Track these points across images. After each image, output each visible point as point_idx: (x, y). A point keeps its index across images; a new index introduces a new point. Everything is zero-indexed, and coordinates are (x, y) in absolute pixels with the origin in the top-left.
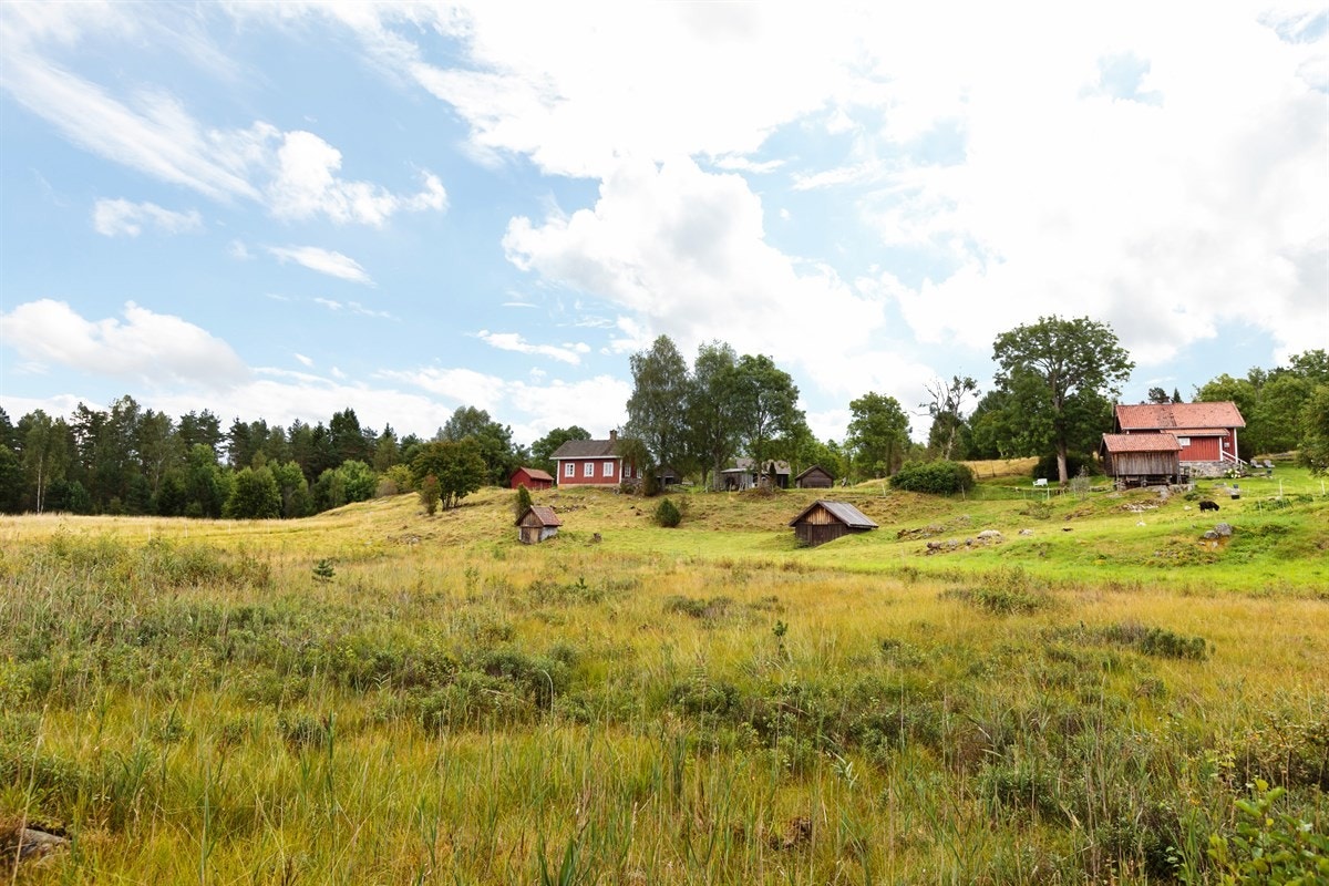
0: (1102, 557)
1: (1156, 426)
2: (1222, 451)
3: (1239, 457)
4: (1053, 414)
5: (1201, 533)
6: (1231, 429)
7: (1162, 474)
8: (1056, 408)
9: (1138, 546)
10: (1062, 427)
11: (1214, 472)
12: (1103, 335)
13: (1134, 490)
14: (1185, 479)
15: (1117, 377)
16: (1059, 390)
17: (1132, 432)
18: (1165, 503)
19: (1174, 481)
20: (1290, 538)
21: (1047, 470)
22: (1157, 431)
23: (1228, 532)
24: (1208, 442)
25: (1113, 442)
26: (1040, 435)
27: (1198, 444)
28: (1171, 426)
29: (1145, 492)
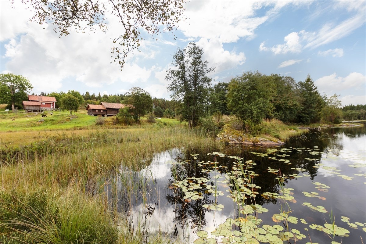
0: (13, 126)
1: (38, 100)
2: (51, 106)
3: (55, 107)
4: (11, 95)
5: (37, 121)
6: (54, 102)
7: (36, 109)
8: (12, 94)
9: (23, 123)
10: (14, 98)
11: (50, 110)
12: (26, 80)
13: (30, 113)
14: (42, 111)
15: (29, 89)
16: (13, 90)
17: (32, 101)
18: (36, 115)
19: (39, 111)
20: (54, 121)
21: (10, 108)
22: (38, 101)
23: (43, 121)
24: (49, 104)
25: (25, 103)
26: (7, 100)
27: (46, 104)
28: (41, 100)
29: (32, 113)
